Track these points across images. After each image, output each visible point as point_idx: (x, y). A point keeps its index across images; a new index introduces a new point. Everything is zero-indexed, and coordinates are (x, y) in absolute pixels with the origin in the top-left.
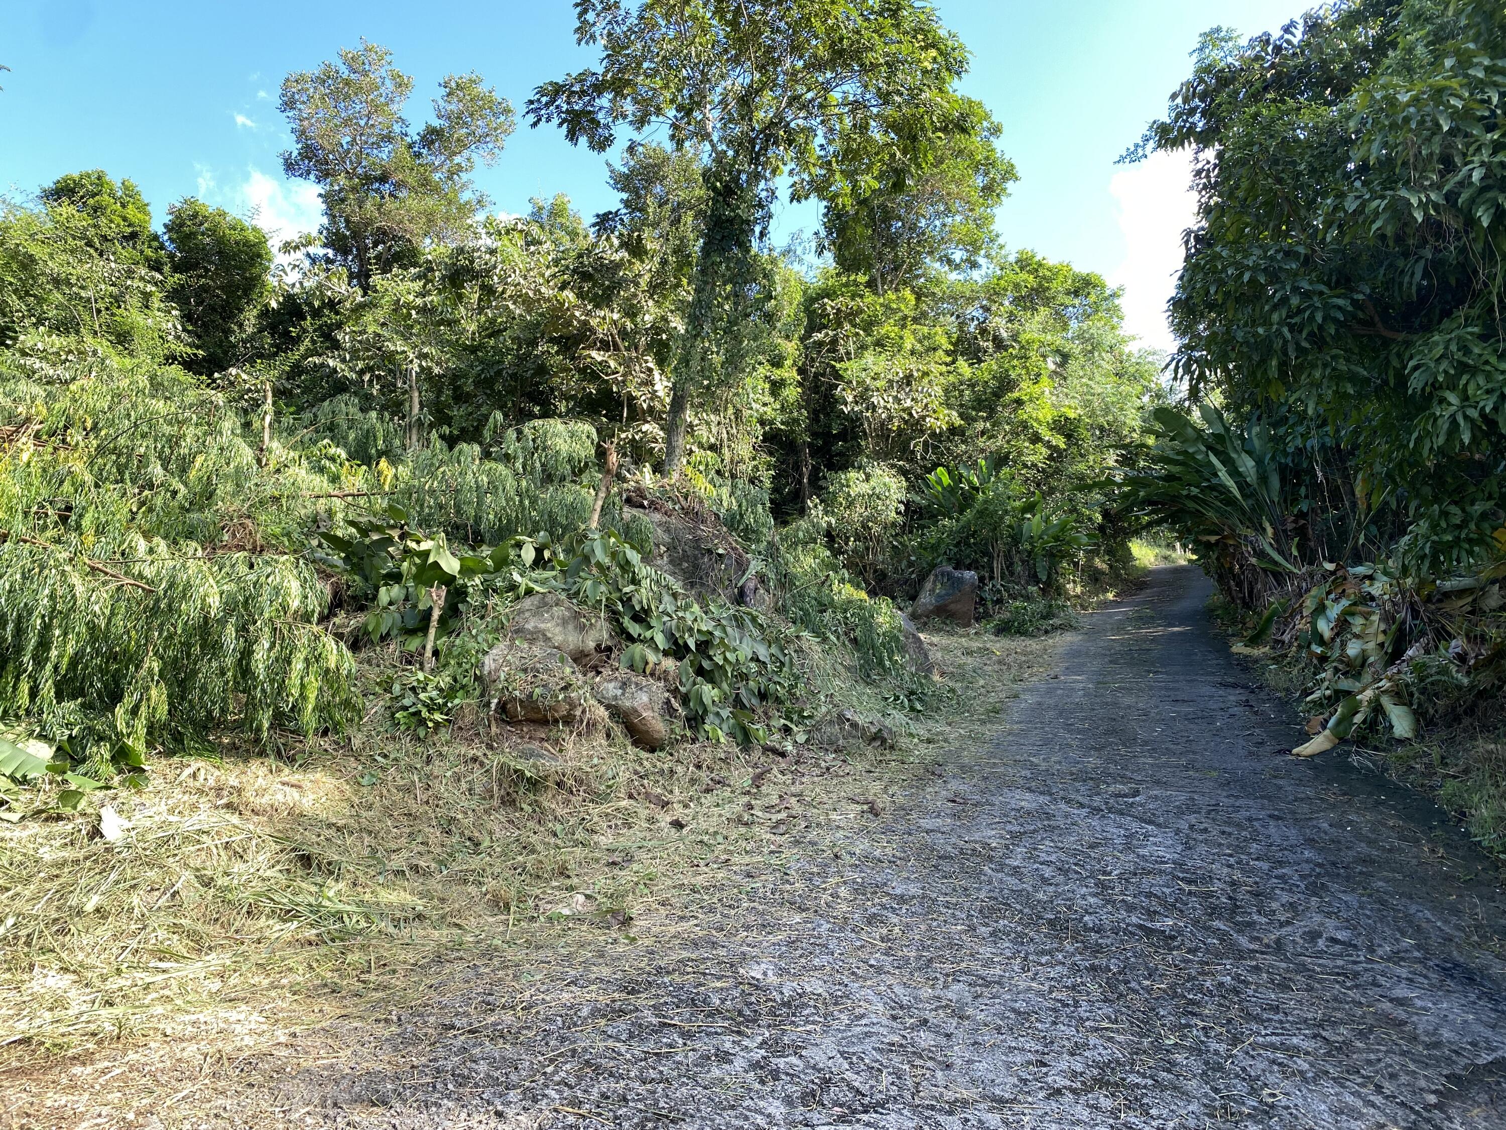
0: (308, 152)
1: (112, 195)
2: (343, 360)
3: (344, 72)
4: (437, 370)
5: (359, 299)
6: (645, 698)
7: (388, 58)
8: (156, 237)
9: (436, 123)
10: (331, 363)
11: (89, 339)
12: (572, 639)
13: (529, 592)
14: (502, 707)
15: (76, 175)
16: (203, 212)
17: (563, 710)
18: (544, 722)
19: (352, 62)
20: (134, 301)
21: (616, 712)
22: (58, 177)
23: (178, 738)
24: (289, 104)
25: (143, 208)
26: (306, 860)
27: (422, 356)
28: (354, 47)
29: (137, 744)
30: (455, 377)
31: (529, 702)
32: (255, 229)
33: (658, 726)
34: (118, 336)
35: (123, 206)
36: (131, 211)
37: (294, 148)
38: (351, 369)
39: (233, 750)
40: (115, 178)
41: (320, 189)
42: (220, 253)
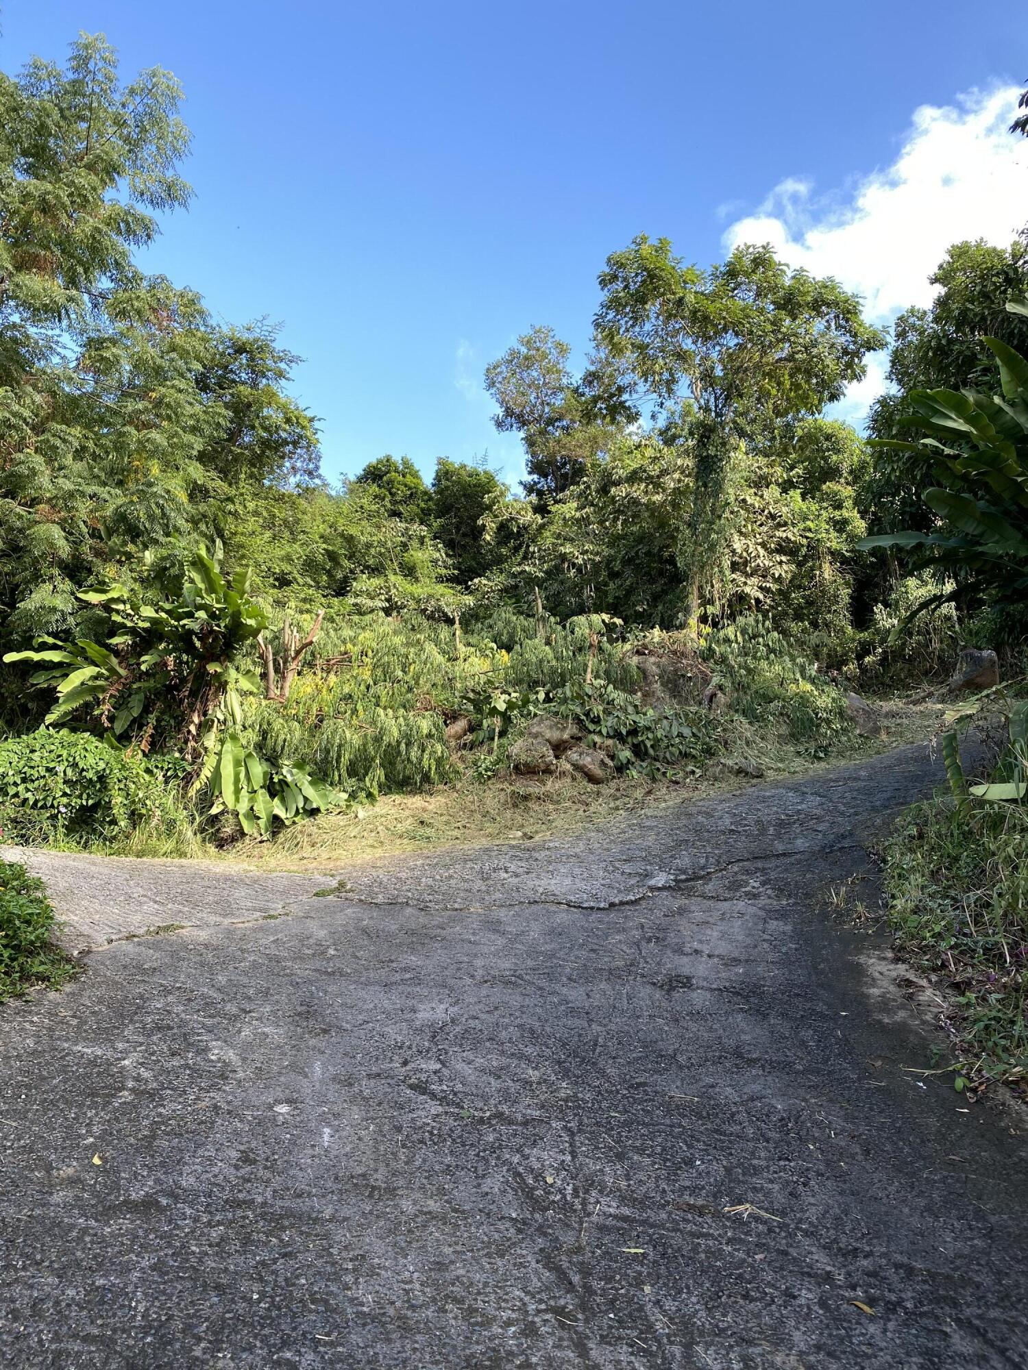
0: (509, 412)
1: (396, 471)
2: (535, 565)
3: (524, 350)
4: (598, 559)
5: (540, 521)
6: (589, 759)
7: (552, 334)
8: (425, 493)
9: (592, 368)
10: (527, 568)
11: (392, 578)
12: (555, 735)
13: (536, 715)
14: (516, 767)
15: (374, 461)
16: (452, 469)
17: (543, 767)
18: (534, 773)
19: (528, 343)
20: (415, 544)
21: (577, 767)
22: (364, 466)
23: (390, 788)
24: (492, 384)
25: (415, 475)
26: (422, 822)
27: (584, 552)
28: (527, 332)
29: (376, 792)
30: (609, 561)
31: (526, 765)
32: (485, 472)
33: (598, 772)
34: (409, 569)
35: (404, 476)
36: (409, 479)
37: (500, 412)
38: (541, 570)
39: (411, 792)
40: (397, 458)
41: (522, 434)
42: (464, 495)
